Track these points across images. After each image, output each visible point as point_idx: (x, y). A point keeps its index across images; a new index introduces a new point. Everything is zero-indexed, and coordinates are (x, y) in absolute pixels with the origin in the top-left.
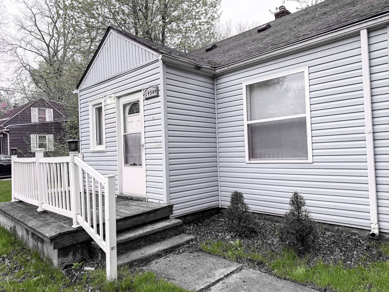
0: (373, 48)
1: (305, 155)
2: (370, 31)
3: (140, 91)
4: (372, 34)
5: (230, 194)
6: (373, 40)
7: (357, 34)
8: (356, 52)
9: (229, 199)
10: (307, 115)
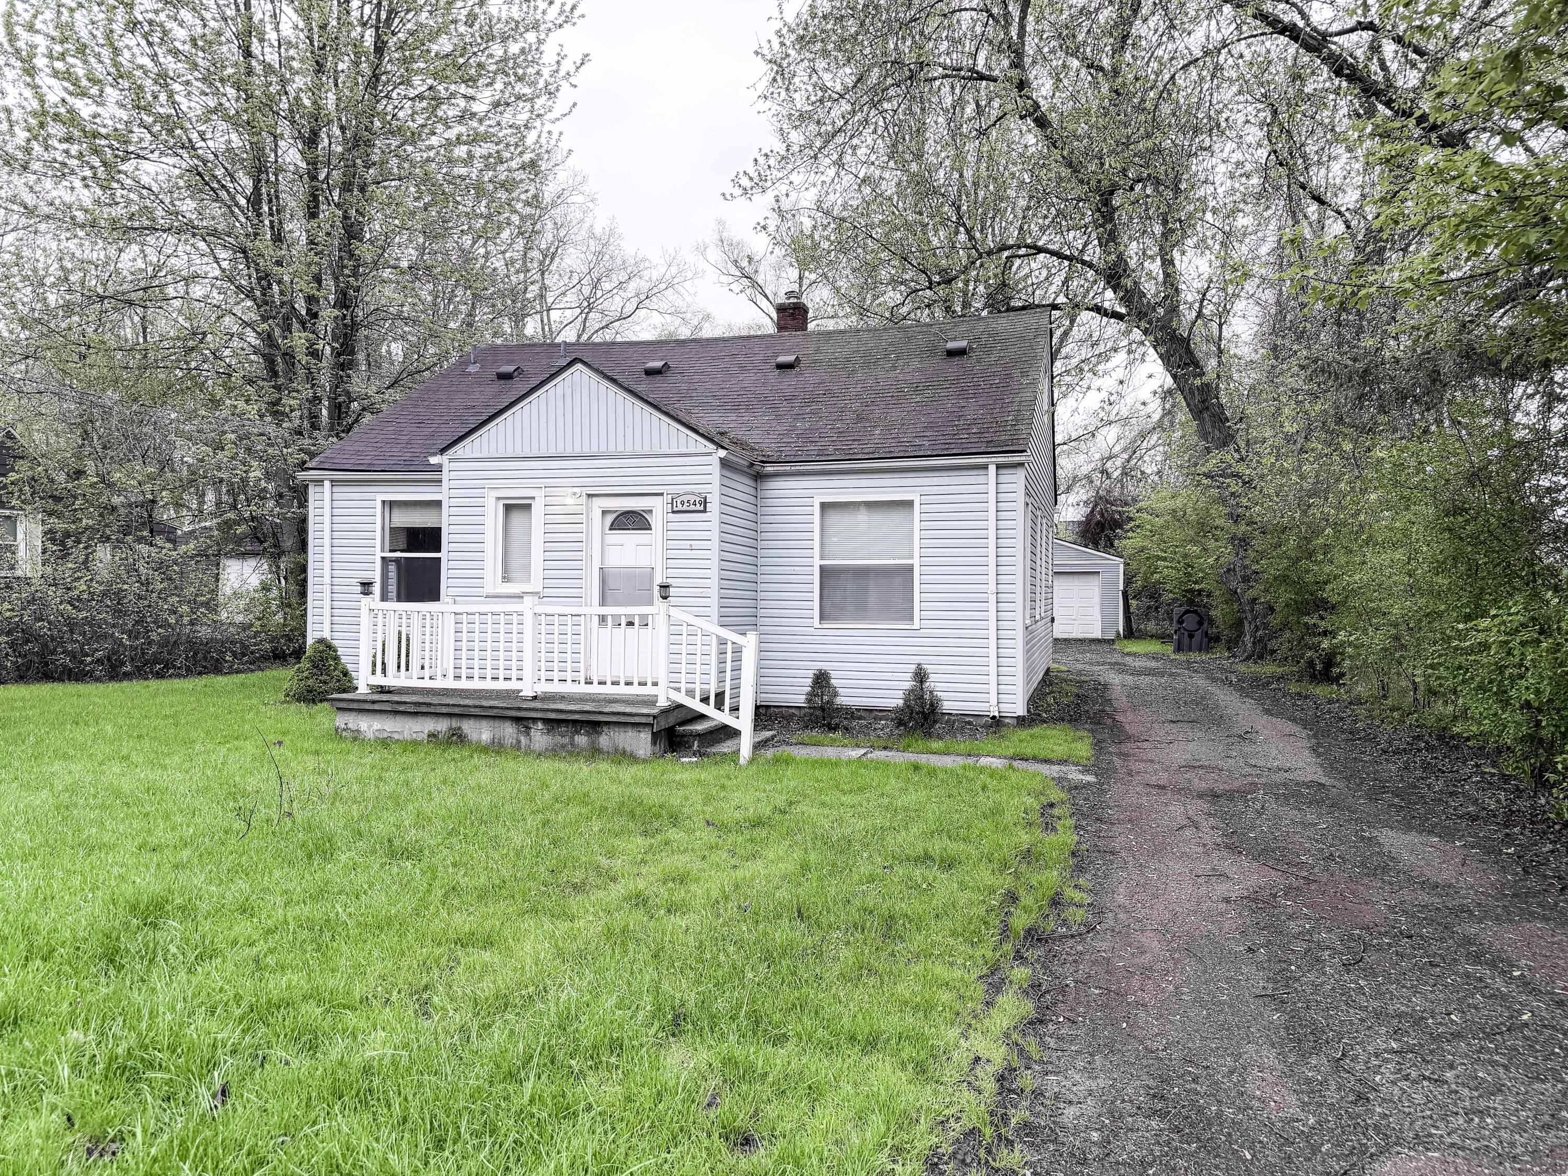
0: (1002, 488)
1: (911, 618)
2: (999, 467)
3: (662, 494)
4: (1002, 471)
5: (811, 674)
6: (1002, 479)
7: (985, 467)
8: (982, 488)
9: (809, 681)
10: (916, 562)
